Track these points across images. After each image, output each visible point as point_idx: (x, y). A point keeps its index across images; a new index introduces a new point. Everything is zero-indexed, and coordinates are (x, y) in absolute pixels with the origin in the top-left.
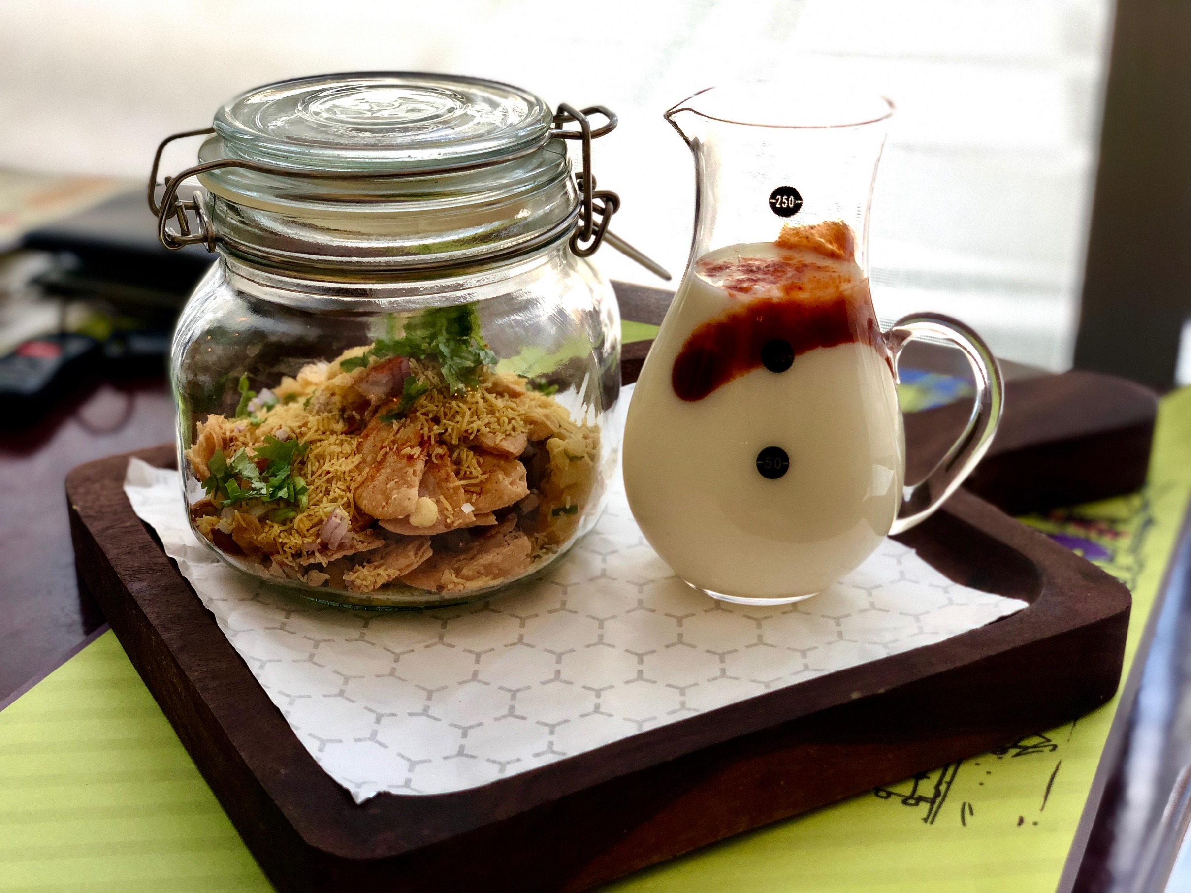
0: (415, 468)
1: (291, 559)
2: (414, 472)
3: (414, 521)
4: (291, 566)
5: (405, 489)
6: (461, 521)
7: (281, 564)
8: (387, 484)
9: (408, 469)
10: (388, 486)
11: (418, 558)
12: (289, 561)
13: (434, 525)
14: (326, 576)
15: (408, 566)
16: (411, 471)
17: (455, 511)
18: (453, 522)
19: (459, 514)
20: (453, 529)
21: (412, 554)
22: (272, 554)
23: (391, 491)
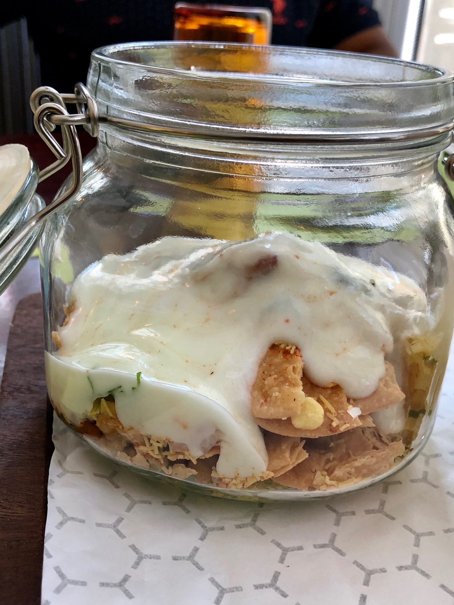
0: (295, 365)
1: (157, 452)
2: (294, 369)
3: (298, 423)
4: (156, 459)
5: (287, 387)
6: (348, 425)
7: (146, 455)
8: (264, 379)
9: (286, 365)
10: (266, 382)
11: (294, 460)
12: (156, 454)
13: (318, 428)
14: (194, 472)
15: (283, 468)
16: (290, 368)
17: (338, 413)
18: (338, 426)
19: (344, 417)
20: (338, 432)
21: (287, 455)
22: (138, 445)
23: (271, 387)
